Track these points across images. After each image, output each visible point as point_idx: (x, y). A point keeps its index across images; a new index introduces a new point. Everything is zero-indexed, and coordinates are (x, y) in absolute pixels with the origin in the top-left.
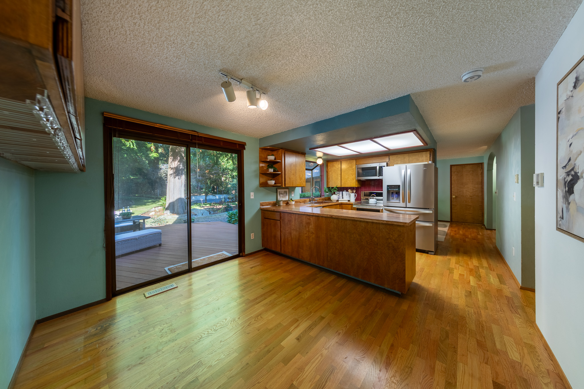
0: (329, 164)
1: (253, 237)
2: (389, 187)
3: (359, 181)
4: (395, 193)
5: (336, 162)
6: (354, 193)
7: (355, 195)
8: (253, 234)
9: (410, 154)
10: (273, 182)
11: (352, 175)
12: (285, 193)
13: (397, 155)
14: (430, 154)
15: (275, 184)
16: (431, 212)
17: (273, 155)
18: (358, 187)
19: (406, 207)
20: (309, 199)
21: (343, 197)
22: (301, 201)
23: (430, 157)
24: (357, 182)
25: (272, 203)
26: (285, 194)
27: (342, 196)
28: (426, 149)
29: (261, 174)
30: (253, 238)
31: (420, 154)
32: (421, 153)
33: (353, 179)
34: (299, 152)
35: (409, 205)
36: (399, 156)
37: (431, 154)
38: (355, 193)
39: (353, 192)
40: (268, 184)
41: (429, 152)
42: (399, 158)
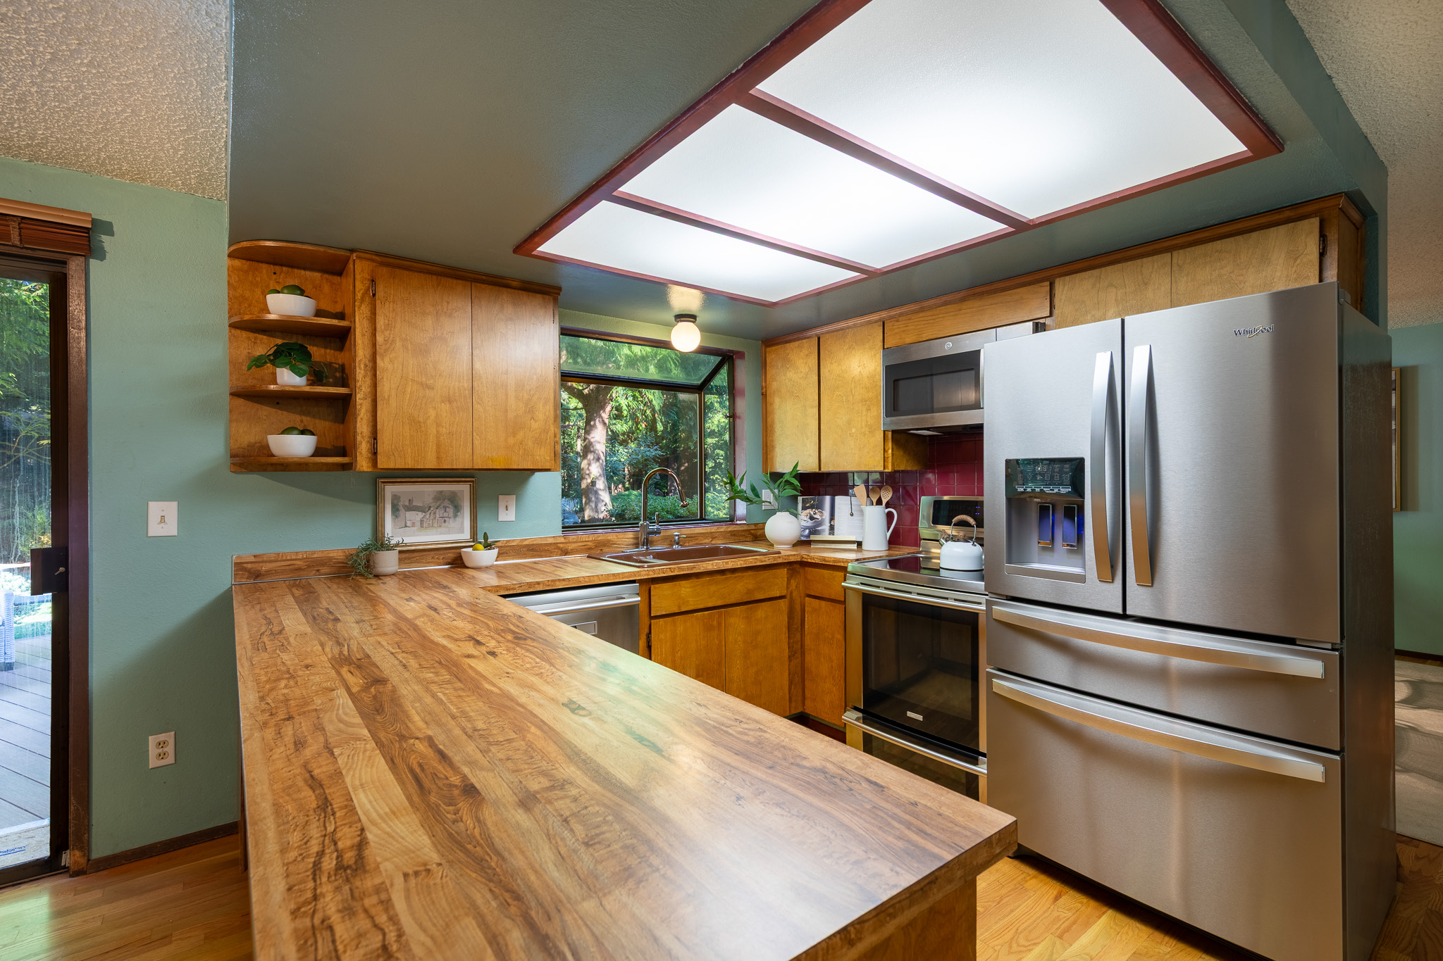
0: (773, 355)
1: (161, 756)
2: (1015, 469)
3: (900, 438)
4: (1060, 514)
5: (797, 343)
6: (884, 501)
7: (889, 516)
8: (169, 737)
9: (1179, 256)
10: (299, 446)
11: (868, 410)
12: (447, 503)
13: (1096, 272)
14: (1323, 237)
15: (318, 452)
16: (1311, 668)
17: (299, 290)
18: (895, 472)
19: (1124, 616)
20: (631, 535)
21: (836, 523)
22: (571, 547)
23: (1322, 255)
24: (890, 444)
25: (340, 556)
26: (440, 513)
27: (832, 517)
28: (1294, 206)
29: (241, 401)
30: (170, 759)
31: (1244, 246)
32: (1254, 235)
33: (872, 432)
34: (503, 278)
35: (1140, 602)
36: (1111, 274)
37: (1333, 237)
38: (888, 505)
39: (879, 502)
40: (273, 455)
41: (1315, 222)
42: (1111, 285)
